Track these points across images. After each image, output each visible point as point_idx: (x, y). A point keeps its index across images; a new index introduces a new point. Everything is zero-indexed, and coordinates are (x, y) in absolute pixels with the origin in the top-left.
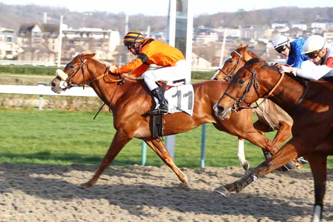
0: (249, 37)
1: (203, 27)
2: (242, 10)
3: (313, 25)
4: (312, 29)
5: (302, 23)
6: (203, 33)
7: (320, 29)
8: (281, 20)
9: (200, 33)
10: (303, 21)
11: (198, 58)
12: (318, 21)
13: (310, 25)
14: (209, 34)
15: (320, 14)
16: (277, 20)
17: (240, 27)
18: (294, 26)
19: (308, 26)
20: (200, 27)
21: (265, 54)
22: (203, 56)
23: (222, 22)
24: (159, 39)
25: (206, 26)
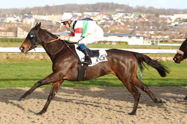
0: (51, 20)
1: (27, 15)
2: (47, 5)
3: (85, 13)
4: (84, 15)
5: (79, 12)
6: (27, 18)
7: (88, 15)
8: (68, 11)
9: (25, 18)
10: (79, 11)
11: (23, 31)
12: (87, 11)
13: (83, 13)
14: (30, 18)
15: (88, 8)
16: (66, 11)
17: (47, 14)
18: (75, 14)
19: (82, 14)
20: (25, 15)
21: (59, 29)
22: (26, 30)
23: (37, 12)
24: (3, 21)
25: (29, 14)
